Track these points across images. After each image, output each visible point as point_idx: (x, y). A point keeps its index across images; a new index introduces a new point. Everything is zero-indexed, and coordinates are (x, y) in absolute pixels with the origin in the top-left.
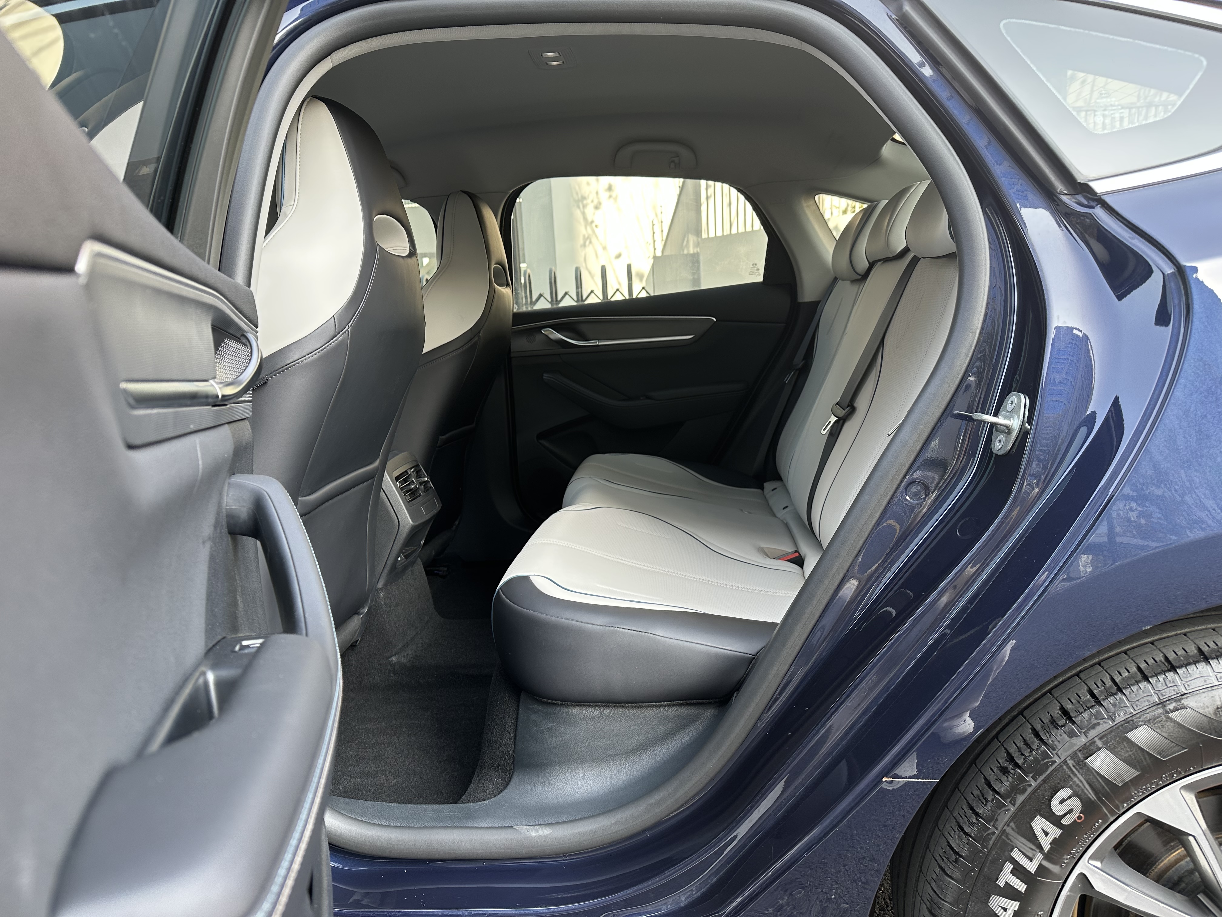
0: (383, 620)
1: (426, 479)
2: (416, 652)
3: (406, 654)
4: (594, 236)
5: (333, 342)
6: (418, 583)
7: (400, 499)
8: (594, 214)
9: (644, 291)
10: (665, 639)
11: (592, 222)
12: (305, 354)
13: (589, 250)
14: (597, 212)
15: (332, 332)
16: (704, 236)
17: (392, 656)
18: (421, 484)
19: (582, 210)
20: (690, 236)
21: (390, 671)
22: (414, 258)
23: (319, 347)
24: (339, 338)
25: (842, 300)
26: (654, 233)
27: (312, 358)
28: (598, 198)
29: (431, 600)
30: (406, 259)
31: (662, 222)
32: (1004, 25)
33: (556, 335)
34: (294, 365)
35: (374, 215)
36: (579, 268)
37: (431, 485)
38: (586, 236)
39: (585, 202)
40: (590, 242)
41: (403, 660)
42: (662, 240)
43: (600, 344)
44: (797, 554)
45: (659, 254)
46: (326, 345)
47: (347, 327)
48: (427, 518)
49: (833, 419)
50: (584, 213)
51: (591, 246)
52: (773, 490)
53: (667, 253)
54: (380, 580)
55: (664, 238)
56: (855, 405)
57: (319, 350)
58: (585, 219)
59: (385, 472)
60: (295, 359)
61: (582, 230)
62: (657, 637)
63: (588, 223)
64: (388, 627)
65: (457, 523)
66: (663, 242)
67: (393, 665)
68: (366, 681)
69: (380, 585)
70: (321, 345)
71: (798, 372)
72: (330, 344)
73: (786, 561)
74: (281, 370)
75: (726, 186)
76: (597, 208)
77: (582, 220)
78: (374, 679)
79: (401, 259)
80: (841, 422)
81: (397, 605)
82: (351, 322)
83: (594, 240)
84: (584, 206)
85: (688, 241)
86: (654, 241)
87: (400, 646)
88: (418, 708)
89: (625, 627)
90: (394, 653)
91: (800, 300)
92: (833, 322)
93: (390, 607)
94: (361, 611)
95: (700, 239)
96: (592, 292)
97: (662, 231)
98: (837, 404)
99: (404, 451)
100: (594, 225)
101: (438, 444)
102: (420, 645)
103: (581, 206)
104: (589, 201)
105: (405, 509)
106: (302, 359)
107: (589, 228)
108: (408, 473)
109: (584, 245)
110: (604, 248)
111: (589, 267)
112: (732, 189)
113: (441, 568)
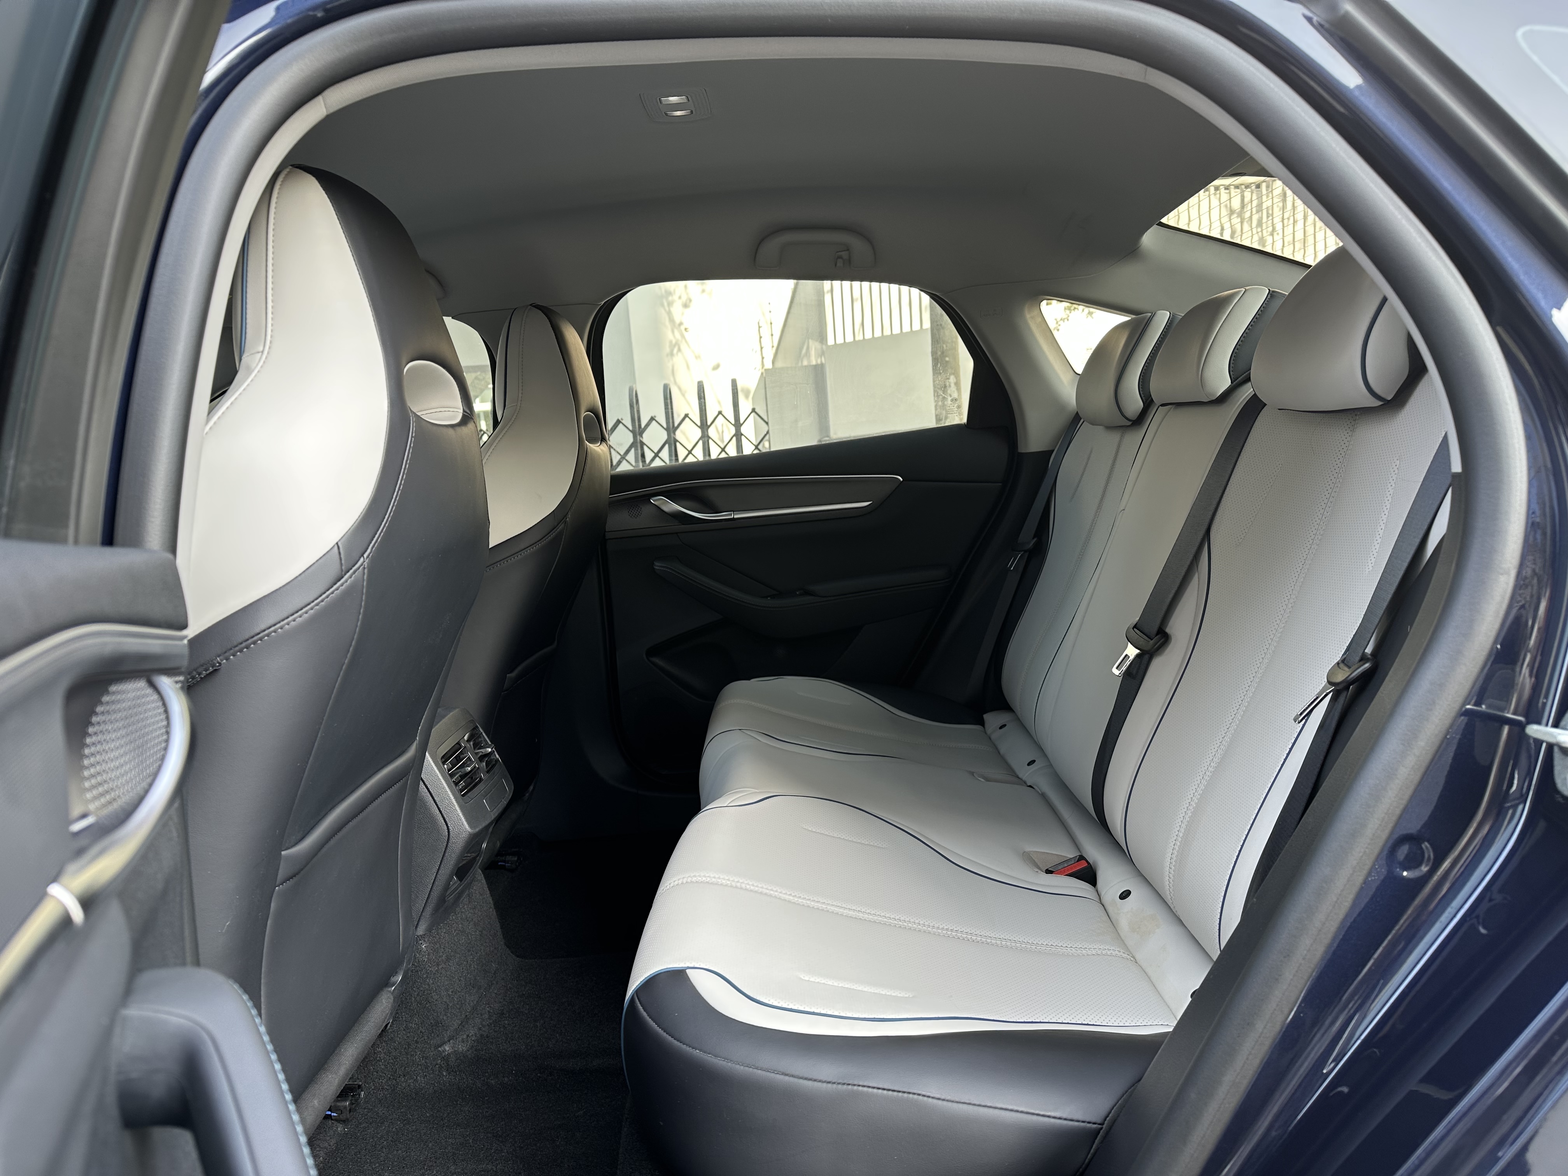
0: (427, 987)
1: (490, 750)
2: (480, 1029)
3: (465, 1037)
4: (684, 341)
5: (337, 589)
6: (480, 913)
7: (450, 793)
8: (683, 314)
9: (753, 414)
10: (945, 1103)
11: (681, 324)
12: (286, 615)
13: (678, 360)
14: (687, 310)
15: (334, 570)
16: (831, 341)
17: (444, 1043)
18: (482, 758)
19: (667, 309)
20: (811, 342)
21: (441, 1067)
22: (471, 425)
23: (312, 599)
24: (348, 580)
25: (1091, 452)
26: (761, 337)
27: (299, 620)
28: (687, 294)
29: (499, 933)
30: (458, 429)
31: (771, 323)
32: (1524, 34)
33: (672, 506)
34: (268, 635)
35: (404, 361)
36: (669, 385)
37: (497, 756)
38: (674, 342)
39: (670, 298)
40: (679, 350)
41: (462, 1048)
42: (773, 347)
43: (735, 517)
44: (1084, 864)
45: (769, 365)
46: (324, 596)
47: (362, 559)
48: (493, 817)
49: (1132, 651)
50: (669, 313)
51: (679, 354)
52: (1001, 728)
53: (779, 364)
54: (420, 923)
55: (776, 345)
56: (1168, 630)
57: (312, 604)
58: (672, 320)
59: (427, 754)
60: (269, 625)
61: (670, 336)
62: (930, 1100)
63: (676, 326)
64: (436, 997)
65: (531, 788)
66: (775, 348)
67: (446, 1059)
68: (404, 1085)
69: (421, 931)
70: (316, 596)
71: (1027, 554)
72: (332, 593)
73: (1070, 875)
74: (244, 645)
75: (915, 291)
76: (686, 306)
77: (667, 323)
78: (416, 1080)
79: (451, 431)
80: (1147, 657)
81: (448, 959)
82: (369, 551)
83: (683, 346)
84: (670, 304)
85: (808, 348)
86: (762, 348)
87: (456, 1026)
88: (489, 1135)
89: (871, 1085)
90: (446, 1039)
91: (1022, 449)
92: (1080, 482)
93: (438, 965)
94: (393, 979)
95: (824, 347)
96: (686, 416)
97: (772, 335)
98: (1135, 627)
99: (455, 708)
100: (683, 328)
101: (505, 686)
102: (487, 1016)
103: (666, 304)
104: (675, 297)
105: (458, 809)
106: (282, 623)
107: (676, 333)
108: (461, 746)
109: (672, 354)
110: (697, 357)
111: (678, 381)
112: (923, 295)
113: (509, 858)
